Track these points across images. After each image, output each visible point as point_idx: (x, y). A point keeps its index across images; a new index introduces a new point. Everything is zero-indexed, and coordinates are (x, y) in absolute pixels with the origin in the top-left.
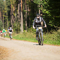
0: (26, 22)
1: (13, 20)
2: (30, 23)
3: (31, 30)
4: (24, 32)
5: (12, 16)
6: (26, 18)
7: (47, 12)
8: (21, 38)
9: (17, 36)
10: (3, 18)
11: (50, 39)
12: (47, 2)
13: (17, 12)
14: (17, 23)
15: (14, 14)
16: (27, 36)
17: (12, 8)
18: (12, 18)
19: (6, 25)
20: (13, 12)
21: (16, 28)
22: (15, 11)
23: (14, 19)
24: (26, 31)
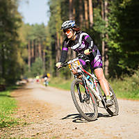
5: (59, 52)
7: (116, 45)
10: (44, 54)
11: (120, 89)
19: (49, 67)
20: (60, 45)
21: (65, 72)
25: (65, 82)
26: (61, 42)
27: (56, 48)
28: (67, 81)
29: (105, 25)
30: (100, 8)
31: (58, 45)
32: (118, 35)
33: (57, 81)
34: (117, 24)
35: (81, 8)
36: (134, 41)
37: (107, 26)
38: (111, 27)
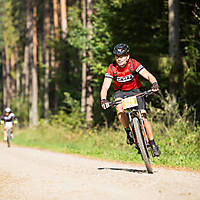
0: (46, 96)
1: (11, 91)
2: (56, 99)
3: (60, 120)
4: (40, 125)
5: (8, 80)
6: (47, 85)
8: (29, 141)
11: (112, 145)
12: (104, 42)
13: (21, 69)
14: (22, 100)
15: (13, 74)
16: (49, 136)
17: (7, 57)
18: (8, 85)
20: (10, 69)
21: (18, 115)
22: (15, 65)
23: (13, 87)
24: (45, 122)
26: (13, 63)
27: (4, 73)
28: (22, 131)
29: (86, 35)
30: (80, 6)
31: (8, 68)
32: (110, 54)
34: (107, 33)
35: (47, 6)
37: (91, 37)
38: (98, 40)
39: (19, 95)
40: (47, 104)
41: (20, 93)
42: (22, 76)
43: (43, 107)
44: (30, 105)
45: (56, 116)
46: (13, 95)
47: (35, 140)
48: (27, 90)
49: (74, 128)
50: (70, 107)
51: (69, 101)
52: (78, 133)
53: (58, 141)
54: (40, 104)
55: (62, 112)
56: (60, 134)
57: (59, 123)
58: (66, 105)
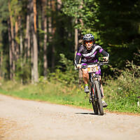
0: (45, 57)
1: (16, 53)
2: (53, 60)
3: (57, 77)
4: (40, 82)
5: (13, 44)
6: (45, 48)
8: (32, 94)
9: (25, 89)
12: (93, 11)
13: (24, 35)
14: (25, 61)
15: (17, 39)
16: (47, 90)
17: (12, 25)
18: (13, 49)
20: (14, 35)
22: (19, 31)
23: (17, 50)
24: (45, 79)
25: (22, 88)
26: (17, 30)
27: (10, 38)
28: (25, 87)
29: (78, 5)
32: (98, 21)
33: (11, 86)
34: (95, 4)
36: (121, 29)
37: (81, 7)
38: (87, 9)
39: (23, 57)
40: (45, 64)
41: (23, 54)
42: (25, 40)
43: (43, 66)
44: (32, 65)
45: (54, 74)
46: (17, 56)
47: (36, 94)
48: (29, 52)
49: (69, 83)
50: (65, 66)
51: (64, 61)
52: (72, 87)
53: (56, 95)
54: (40, 64)
55: (58, 70)
56: (57, 88)
57: (56, 79)
58: (62, 64)
